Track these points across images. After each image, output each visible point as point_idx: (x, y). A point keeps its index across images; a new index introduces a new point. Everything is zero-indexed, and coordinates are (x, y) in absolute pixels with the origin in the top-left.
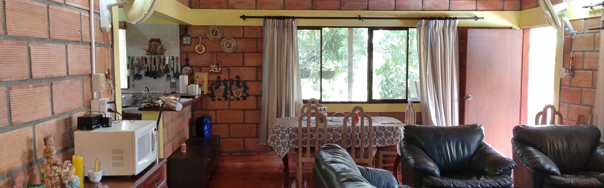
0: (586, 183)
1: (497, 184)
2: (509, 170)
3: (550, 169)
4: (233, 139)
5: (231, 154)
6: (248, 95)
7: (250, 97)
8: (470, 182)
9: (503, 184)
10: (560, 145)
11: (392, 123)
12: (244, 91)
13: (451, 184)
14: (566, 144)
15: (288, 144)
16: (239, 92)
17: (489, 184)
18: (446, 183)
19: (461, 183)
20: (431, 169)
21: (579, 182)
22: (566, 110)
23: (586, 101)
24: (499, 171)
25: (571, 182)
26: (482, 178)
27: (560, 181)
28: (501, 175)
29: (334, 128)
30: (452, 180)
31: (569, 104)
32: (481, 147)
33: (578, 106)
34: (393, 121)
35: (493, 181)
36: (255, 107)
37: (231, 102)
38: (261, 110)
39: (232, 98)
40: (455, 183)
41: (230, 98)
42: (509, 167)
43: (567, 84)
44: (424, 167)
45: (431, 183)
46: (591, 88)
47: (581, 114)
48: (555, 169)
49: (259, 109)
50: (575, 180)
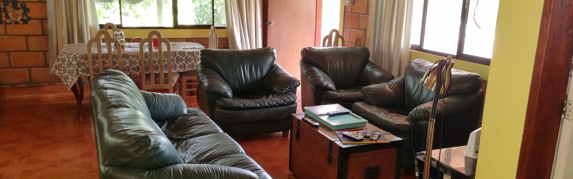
0: (354, 95)
1: (282, 101)
2: (294, 88)
3: (327, 85)
4: (14, 69)
5: (13, 86)
6: (29, 19)
7: (32, 21)
8: (259, 101)
9: (288, 101)
10: (338, 65)
11: (194, 48)
12: (24, 14)
13: (241, 104)
14: (342, 64)
15: (76, 72)
16: (17, 15)
17: (276, 102)
18: (236, 104)
19: (251, 102)
20: (223, 91)
21: (349, 95)
22: (348, 34)
23: (362, 27)
24: (285, 89)
25: (342, 95)
26: (270, 97)
27: (334, 95)
28: (287, 92)
29: (130, 54)
30: (242, 100)
31: (350, 28)
32: (273, 69)
33: (356, 30)
34: (195, 46)
35: (279, 99)
36: (40, 32)
37: (8, 26)
38: (47, 35)
39: (9, 21)
40: (245, 103)
41: (5, 21)
42: (294, 86)
43: (349, 11)
44: (216, 89)
45: (222, 105)
46: (366, 14)
47: (359, 38)
48: (331, 85)
49: (45, 34)
50: (345, 93)
